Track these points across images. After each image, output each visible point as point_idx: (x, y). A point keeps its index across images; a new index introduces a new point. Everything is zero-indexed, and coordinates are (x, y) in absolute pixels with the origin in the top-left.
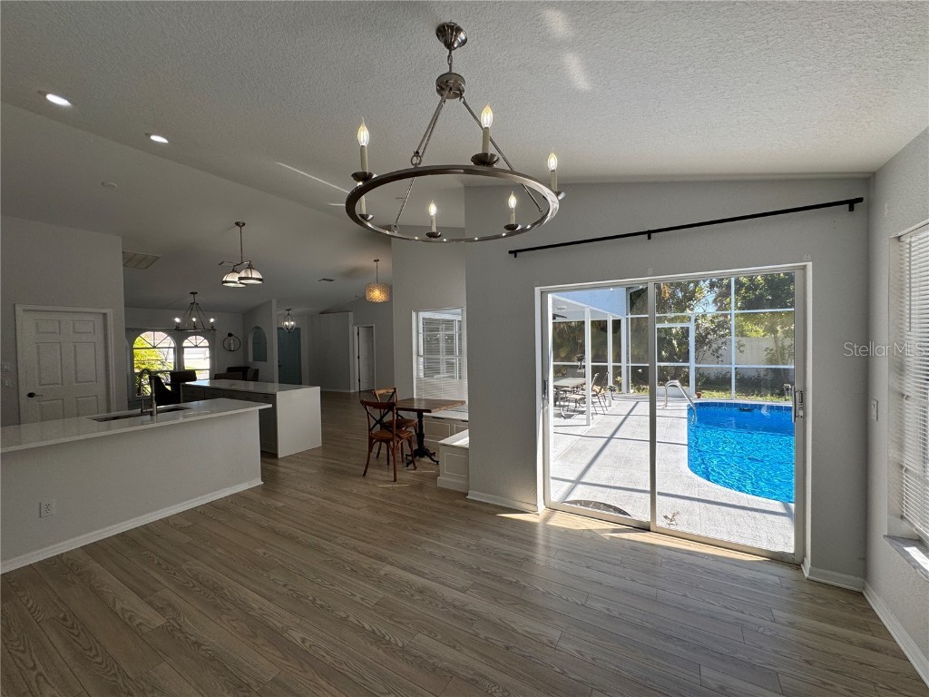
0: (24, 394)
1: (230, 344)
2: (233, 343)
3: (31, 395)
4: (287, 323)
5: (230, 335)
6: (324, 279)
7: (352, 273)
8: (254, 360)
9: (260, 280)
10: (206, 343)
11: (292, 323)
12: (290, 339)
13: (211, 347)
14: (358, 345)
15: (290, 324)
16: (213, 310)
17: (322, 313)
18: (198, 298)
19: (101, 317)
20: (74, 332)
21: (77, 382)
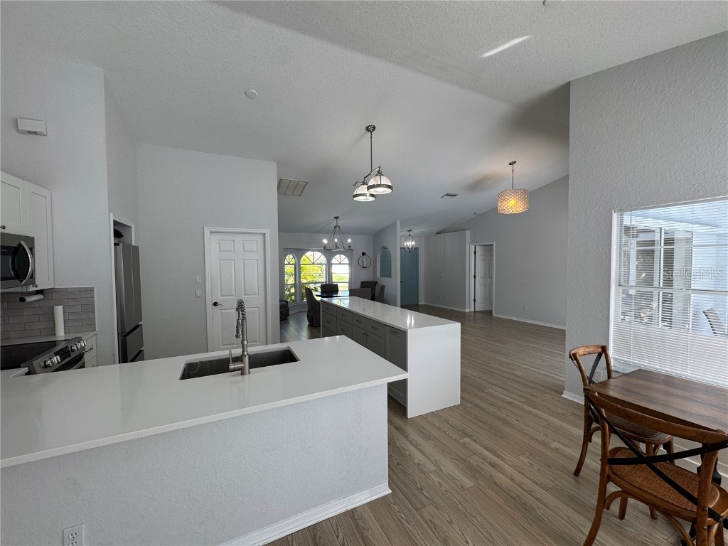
0: (210, 303)
1: (363, 262)
2: (365, 260)
3: (215, 304)
4: (408, 243)
5: (364, 254)
6: (447, 195)
7: (478, 185)
8: (381, 276)
9: (389, 187)
10: (346, 261)
11: (413, 243)
12: (411, 257)
13: (351, 265)
14: (474, 263)
15: (410, 244)
16: (351, 232)
17: (438, 233)
18: (340, 222)
19: (261, 237)
20: (244, 251)
21: (245, 295)
